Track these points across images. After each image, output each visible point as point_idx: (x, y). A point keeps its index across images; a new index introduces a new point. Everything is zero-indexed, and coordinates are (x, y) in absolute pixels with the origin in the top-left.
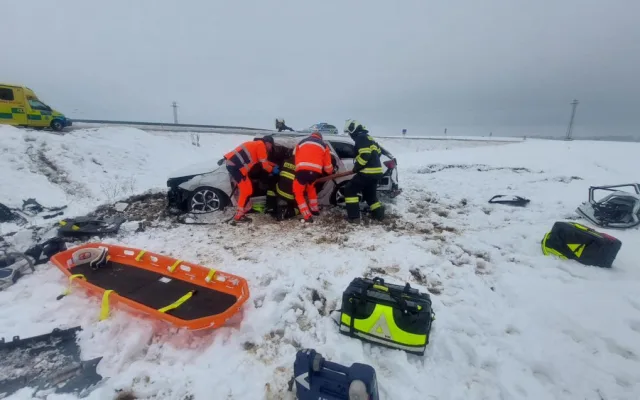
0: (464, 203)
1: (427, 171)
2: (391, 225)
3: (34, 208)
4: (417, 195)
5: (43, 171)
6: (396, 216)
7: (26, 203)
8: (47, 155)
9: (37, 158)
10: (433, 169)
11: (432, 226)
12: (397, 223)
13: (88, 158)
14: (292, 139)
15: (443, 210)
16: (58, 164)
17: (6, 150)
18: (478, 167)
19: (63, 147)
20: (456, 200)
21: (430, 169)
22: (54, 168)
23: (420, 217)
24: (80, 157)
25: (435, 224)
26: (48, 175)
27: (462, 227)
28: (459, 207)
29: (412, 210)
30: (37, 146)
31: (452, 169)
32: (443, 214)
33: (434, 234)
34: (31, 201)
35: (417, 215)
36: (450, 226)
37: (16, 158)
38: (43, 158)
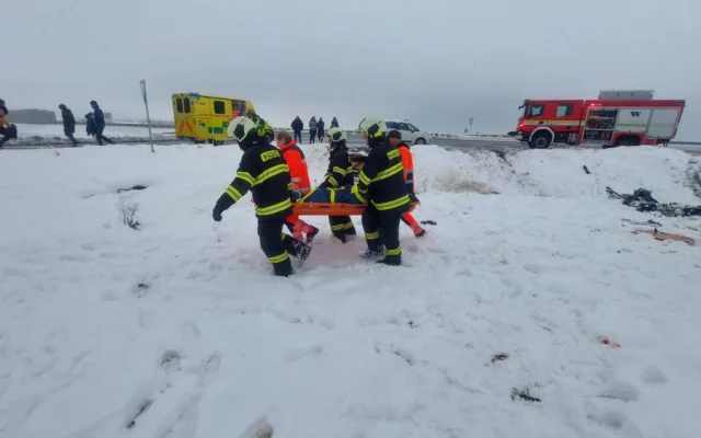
5: (693, 187)
9: (692, 176)
17: (673, 168)
26: (696, 190)
30: (695, 167)
37: (677, 174)
38: (697, 177)
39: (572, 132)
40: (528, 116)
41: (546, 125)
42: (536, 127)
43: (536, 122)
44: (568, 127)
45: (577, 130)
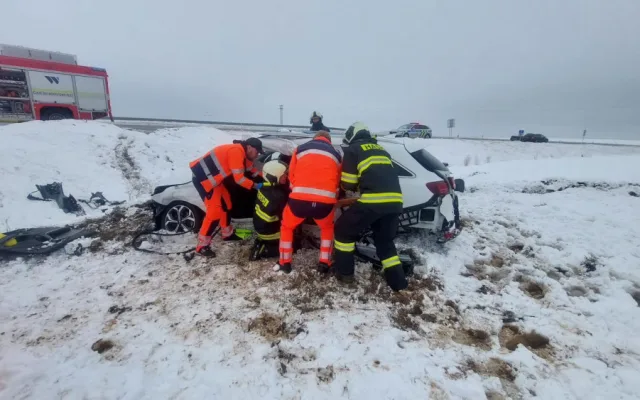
0: (590, 266)
1: (538, 191)
2: (413, 303)
3: (98, 201)
4: (501, 235)
5: (121, 166)
6: (430, 284)
7: (94, 196)
8: (130, 152)
9: (121, 154)
10: (550, 187)
11: (498, 324)
12: (426, 300)
13: (162, 156)
14: (288, 142)
15: (540, 277)
16: (136, 161)
17: (99, 146)
18: (632, 189)
19: (146, 145)
20: (576, 256)
21: (544, 188)
22: (132, 164)
23: (483, 290)
24: (156, 154)
25: (508, 317)
26: (125, 170)
27: (571, 339)
28: (577, 272)
29: (474, 270)
30: (125, 143)
31: (582, 190)
32: (536, 291)
33: (497, 351)
34: (99, 194)
35: (480, 284)
36: (544, 330)
37: (104, 153)
38: (126, 155)
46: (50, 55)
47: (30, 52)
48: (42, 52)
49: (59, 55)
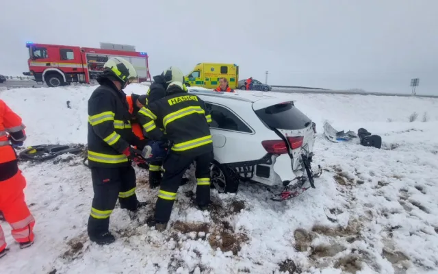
39: (79, 73)
40: (34, 58)
41: (55, 66)
42: (45, 68)
43: (44, 64)
44: (75, 69)
45: (83, 72)
46: (123, 47)
47: (113, 45)
48: (119, 45)
49: (127, 46)
